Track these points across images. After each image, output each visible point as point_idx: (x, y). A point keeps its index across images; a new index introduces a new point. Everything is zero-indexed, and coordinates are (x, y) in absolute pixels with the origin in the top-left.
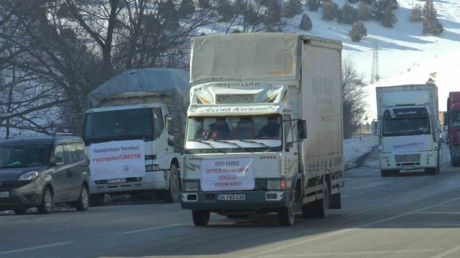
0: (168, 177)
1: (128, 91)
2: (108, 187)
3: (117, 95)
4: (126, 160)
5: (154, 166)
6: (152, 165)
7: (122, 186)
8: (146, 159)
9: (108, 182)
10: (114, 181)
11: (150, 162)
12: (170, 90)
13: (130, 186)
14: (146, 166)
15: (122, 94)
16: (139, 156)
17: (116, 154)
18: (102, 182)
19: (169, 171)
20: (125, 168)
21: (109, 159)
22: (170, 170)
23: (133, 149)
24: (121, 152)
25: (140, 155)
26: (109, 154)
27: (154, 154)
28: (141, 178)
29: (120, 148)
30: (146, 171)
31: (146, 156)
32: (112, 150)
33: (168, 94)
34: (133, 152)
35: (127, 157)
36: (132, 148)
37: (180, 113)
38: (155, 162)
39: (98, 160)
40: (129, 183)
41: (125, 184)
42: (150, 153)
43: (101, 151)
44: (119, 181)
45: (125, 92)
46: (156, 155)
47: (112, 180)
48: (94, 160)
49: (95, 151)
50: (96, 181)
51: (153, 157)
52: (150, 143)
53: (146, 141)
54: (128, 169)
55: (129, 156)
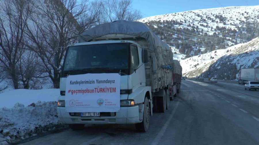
0: (142, 111)
1: (109, 34)
2: (82, 120)
3: (100, 37)
4: (100, 93)
5: (129, 102)
6: (128, 100)
7: (95, 120)
8: (121, 93)
9: (82, 115)
10: (87, 115)
11: (125, 97)
12: (145, 33)
13: (104, 120)
14: (121, 101)
15: (105, 36)
16: (114, 90)
17: (91, 87)
18: (75, 114)
19: (144, 105)
20: (99, 102)
21: (83, 91)
22: (143, 103)
23: (109, 82)
24: (96, 85)
25: (115, 88)
26: (84, 87)
27: (130, 88)
28: (115, 113)
29: (96, 81)
30: (121, 106)
31: (121, 91)
32: (87, 82)
33: (143, 36)
34: (108, 85)
35: (102, 90)
36: (107, 82)
37: (152, 53)
38: (131, 97)
39: (73, 92)
40: (102, 118)
41: (99, 118)
42: (125, 88)
43: (77, 83)
44: (92, 115)
45: (107, 34)
46: (131, 90)
47: (86, 113)
48: (69, 91)
49: (71, 82)
50: (70, 113)
51: (129, 92)
52: (126, 77)
53: (122, 75)
54: (102, 103)
55: (104, 90)
